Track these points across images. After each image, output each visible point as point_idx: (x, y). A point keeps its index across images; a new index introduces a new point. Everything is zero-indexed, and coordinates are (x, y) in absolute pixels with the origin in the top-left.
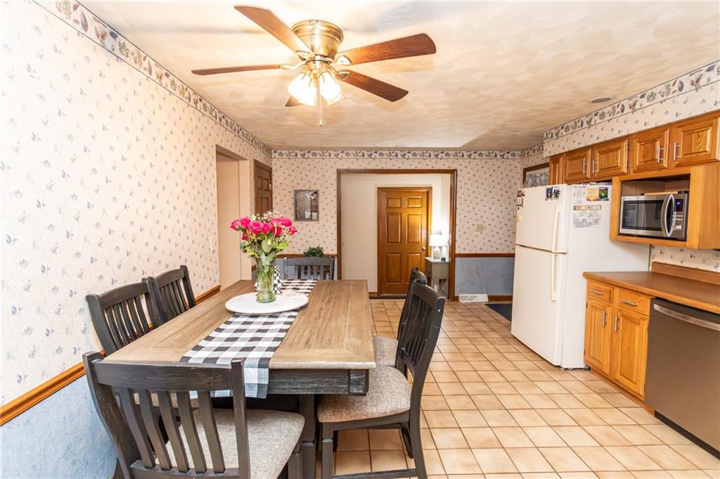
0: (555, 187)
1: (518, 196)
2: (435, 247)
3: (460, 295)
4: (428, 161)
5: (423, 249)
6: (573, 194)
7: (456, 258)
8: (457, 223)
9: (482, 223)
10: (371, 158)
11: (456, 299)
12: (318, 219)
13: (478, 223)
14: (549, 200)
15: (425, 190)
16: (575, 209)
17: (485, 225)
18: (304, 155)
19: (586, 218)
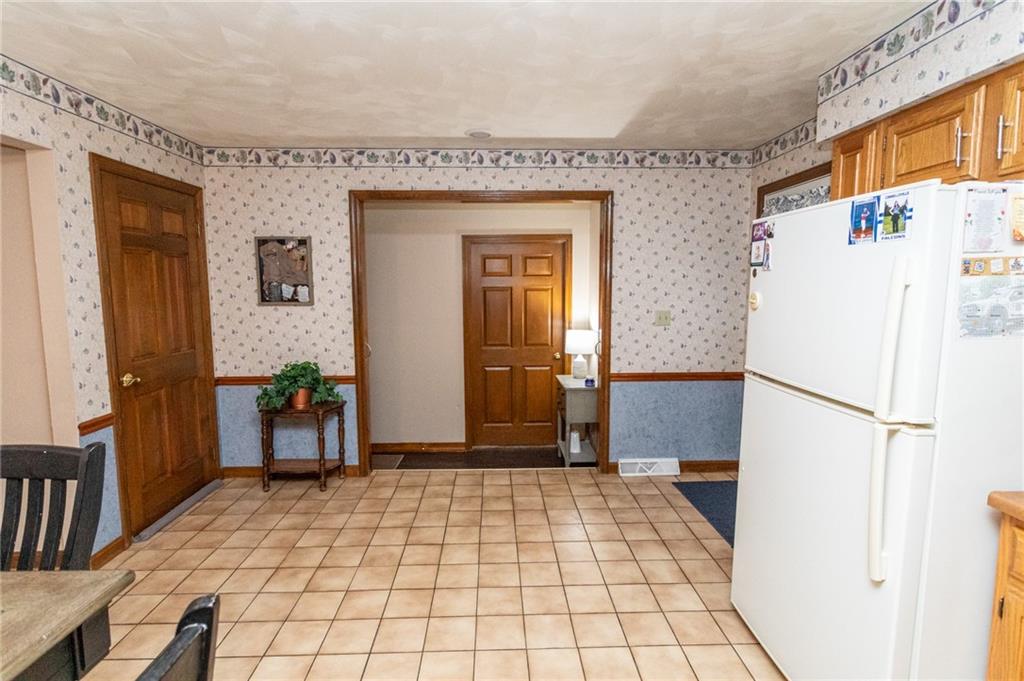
0: (889, 197)
1: (754, 239)
2: (576, 355)
3: (621, 461)
4: (549, 173)
5: (555, 358)
6: (961, 217)
7: (612, 384)
8: (613, 308)
9: (667, 308)
10: (424, 166)
11: (613, 469)
12: (311, 303)
13: (658, 307)
14: (864, 244)
15: (560, 242)
16: (967, 271)
17: (673, 312)
18: (276, 159)
19: (1003, 301)
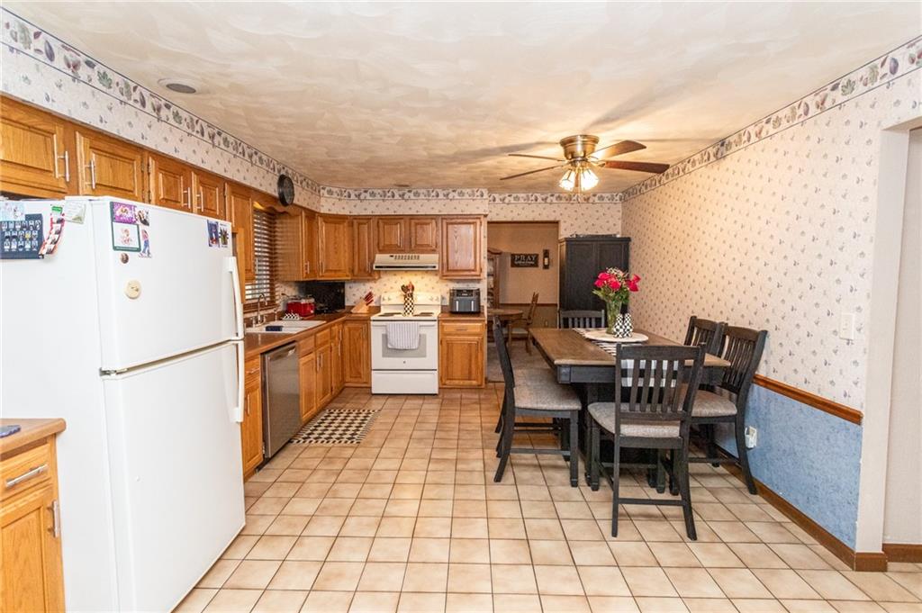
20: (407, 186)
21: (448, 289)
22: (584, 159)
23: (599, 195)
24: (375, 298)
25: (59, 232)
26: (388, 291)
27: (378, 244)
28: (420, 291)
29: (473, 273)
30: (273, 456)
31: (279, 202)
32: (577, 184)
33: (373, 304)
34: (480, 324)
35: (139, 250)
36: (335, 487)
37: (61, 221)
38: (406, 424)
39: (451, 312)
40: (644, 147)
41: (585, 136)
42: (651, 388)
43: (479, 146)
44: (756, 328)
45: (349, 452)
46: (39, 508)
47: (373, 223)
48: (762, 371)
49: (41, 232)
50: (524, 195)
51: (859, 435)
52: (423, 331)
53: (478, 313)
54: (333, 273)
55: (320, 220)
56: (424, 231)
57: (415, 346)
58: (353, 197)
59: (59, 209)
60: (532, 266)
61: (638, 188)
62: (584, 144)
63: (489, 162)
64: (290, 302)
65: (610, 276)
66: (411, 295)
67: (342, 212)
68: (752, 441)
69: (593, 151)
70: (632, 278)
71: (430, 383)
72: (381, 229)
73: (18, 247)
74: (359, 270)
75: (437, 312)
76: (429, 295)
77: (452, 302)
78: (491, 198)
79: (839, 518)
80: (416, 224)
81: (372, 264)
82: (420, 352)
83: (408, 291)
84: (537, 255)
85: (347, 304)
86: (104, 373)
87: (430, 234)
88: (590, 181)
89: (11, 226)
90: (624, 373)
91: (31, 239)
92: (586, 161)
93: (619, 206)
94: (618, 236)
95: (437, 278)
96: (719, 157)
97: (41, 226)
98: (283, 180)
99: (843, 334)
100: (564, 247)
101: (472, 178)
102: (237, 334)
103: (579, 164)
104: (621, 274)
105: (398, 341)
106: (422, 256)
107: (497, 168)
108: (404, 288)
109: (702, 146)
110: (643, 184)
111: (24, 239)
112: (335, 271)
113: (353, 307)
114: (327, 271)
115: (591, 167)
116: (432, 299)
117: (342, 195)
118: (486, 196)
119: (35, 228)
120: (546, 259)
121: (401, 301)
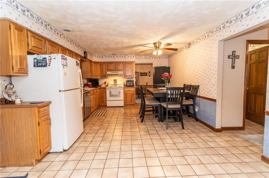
20: (115, 54)
21: (125, 80)
22: (159, 47)
23: (162, 57)
24: (107, 83)
25: (50, 61)
26: (110, 81)
27: (108, 69)
28: (118, 81)
29: (132, 76)
30: (86, 118)
31: (84, 58)
32: (157, 53)
33: (106, 85)
34: (134, 89)
35: (66, 65)
36: (102, 124)
37: (51, 59)
38: (117, 112)
39: (126, 86)
40: (172, 45)
41: (159, 42)
42: (174, 98)
43: (134, 44)
44: (197, 85)
45: (104, 118)
46: (47, 119)
47: (106, 64)
48: (198, 94)
49: (46, 61)
50: (144, 57)
51: (216, 104)
52: (120, 91)
53: (133, 86)
54: (96, 77)
55: (93, 63)
56: (119, 65)
57: (118, 94)
58: (101, 57)
59: (50, 57)
60: (146, 75)
61: (172, 55)
62: (158, 44)
63: (136, 48)
64: (85, 84)
65: (165, 74)
66: (116, 82)
67: (98, 61)
68: (197, 110)
69: (161, 46)
70: (170, 75)
71: (122, 104)
72: (108, 65)
73: (41, 64)
74: (103, 76)
75: (123, 86)
76: (121, 82)
77: (127, 84)
78: (136, 57)
79: (213, 122)
80: (117, 64)
81: (106, 74)
82: (119, 96)
83: (115, 81)
84: (147, 73)
85: (99, 85)
86: (60, 91)
87: (121, 67)
88: (160, 52)
89: (40, 60)
90: (168, 95)
91: (44, 63)
92: (159, 48)
93: (167, 59)
94: (167, 66)
95: (123, 78)
96: (189, 47)
97: (46, 60)
98: (85, 53)
99: (213, 84)
100: (154, 70)
101: (132, 52)
102: (81, 87)
103: (157, 48)
104: (168, 74)
105: (113, 93)
106: (119, 72)
107: (138, 50)
108: (114, 80)
109: (185, 45)
110: (173, 54)
111: (43, 63)
112: (97, 76)
113: (101, 85)
114: (95, 76)
115: (160, 49)
116: (121, 83)
117: (98, 57)
118: (135, 57)
119: (45, 61)
120: (149, 74)
121: (114, 83)
